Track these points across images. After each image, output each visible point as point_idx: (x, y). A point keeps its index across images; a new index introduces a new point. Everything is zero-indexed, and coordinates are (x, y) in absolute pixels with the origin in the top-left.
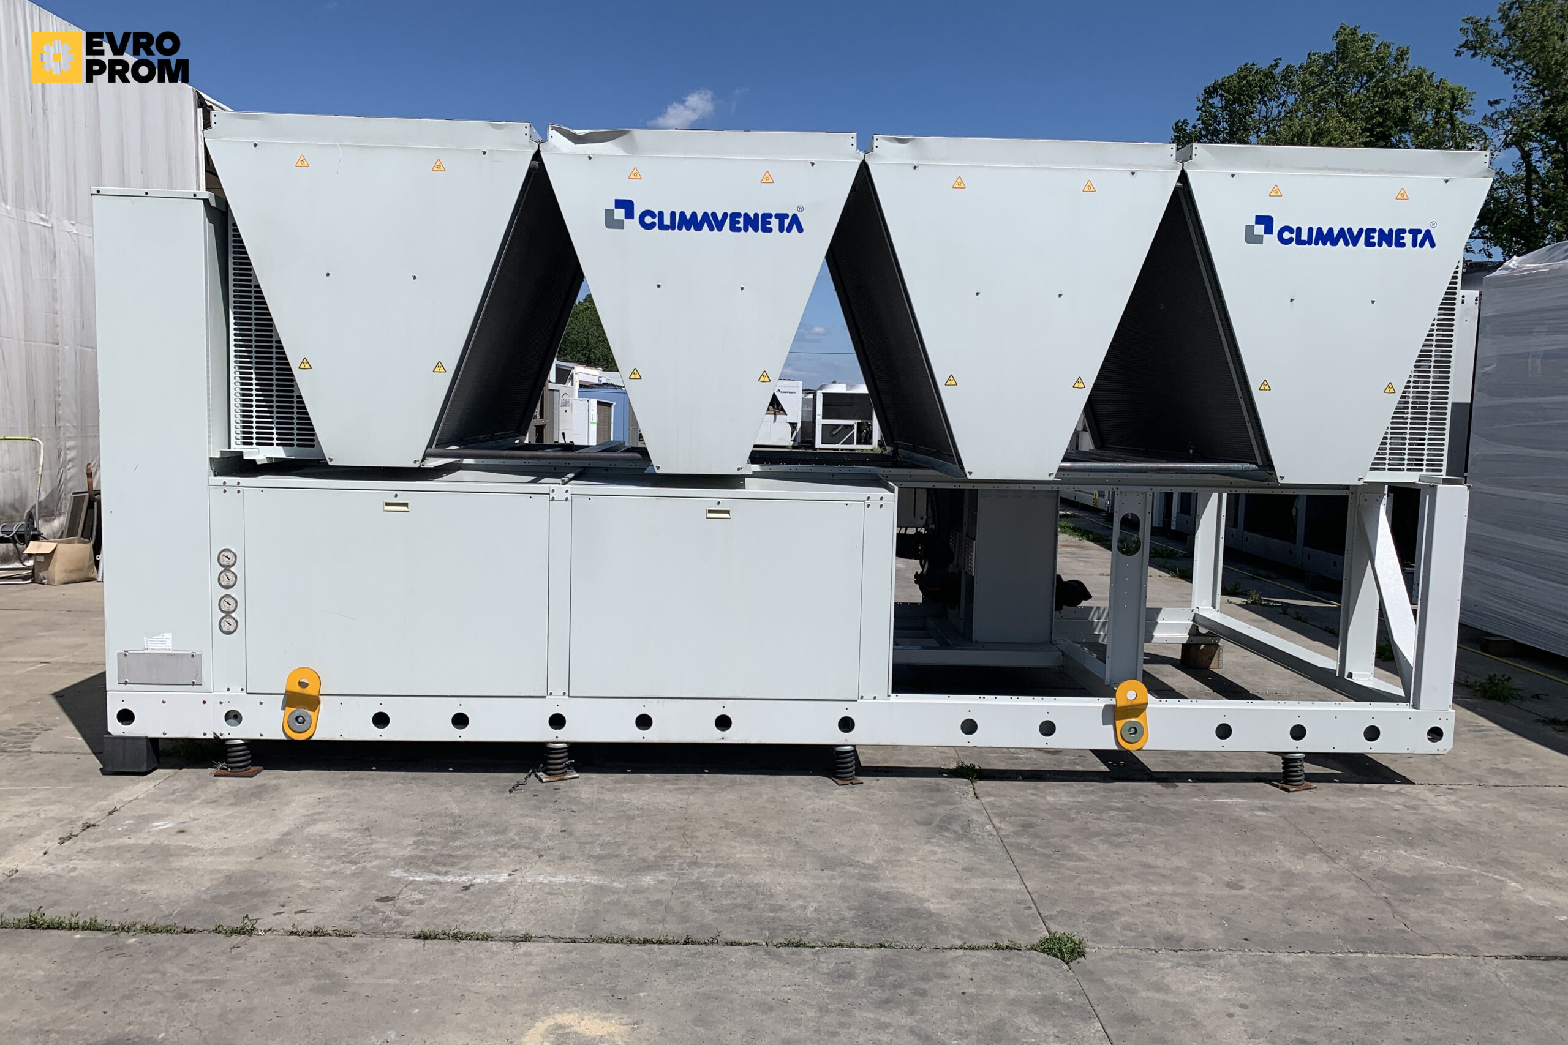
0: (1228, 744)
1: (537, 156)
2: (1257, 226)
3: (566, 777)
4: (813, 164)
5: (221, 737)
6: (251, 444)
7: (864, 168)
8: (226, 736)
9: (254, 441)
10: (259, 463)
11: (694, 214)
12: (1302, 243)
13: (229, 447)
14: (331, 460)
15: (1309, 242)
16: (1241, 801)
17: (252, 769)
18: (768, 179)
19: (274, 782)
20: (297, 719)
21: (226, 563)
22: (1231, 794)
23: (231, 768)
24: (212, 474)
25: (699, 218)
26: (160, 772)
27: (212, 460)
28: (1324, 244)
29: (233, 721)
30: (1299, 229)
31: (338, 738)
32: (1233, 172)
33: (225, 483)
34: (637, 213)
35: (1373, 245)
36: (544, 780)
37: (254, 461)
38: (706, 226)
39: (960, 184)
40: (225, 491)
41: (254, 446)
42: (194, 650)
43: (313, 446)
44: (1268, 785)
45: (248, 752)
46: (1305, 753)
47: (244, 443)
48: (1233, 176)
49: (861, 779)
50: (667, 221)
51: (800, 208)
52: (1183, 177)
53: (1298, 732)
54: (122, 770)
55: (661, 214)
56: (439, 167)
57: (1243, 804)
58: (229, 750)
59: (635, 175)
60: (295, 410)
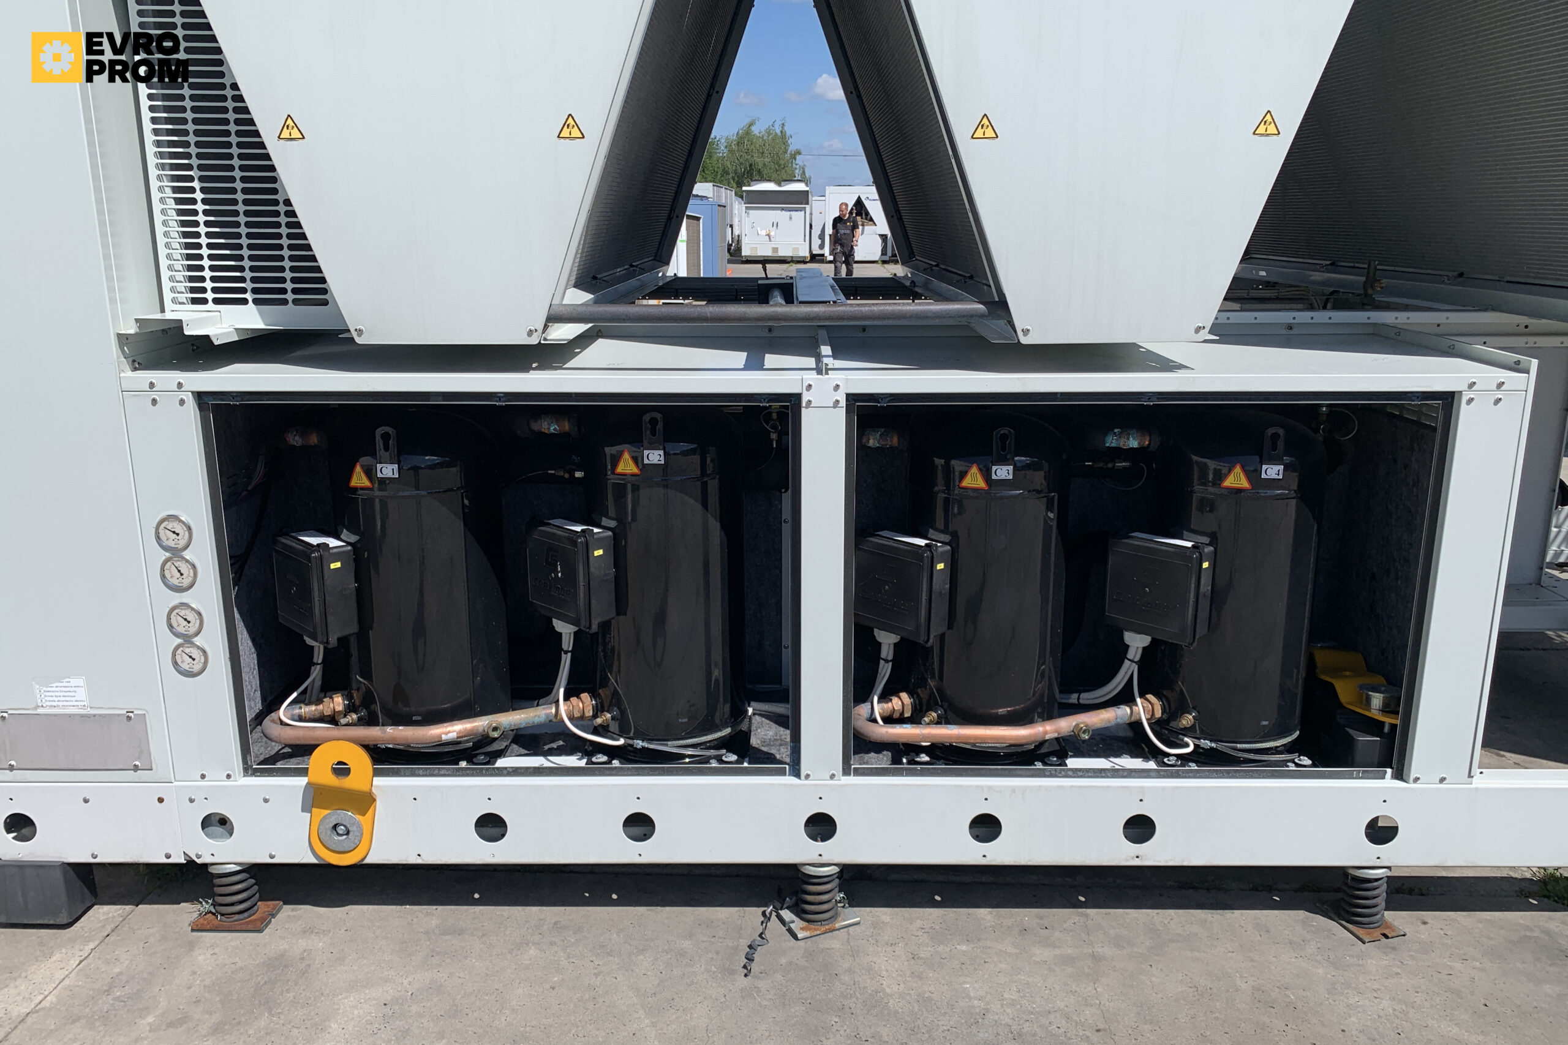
3: (837, 926)
5: (199, 861)
6: (204, 301)
8: (206, 859)
9: (210, 296)
10: (216, 343)
13: (163, 310)
14: (360, 332)
17: (263, 907)
19: (302, 943)
20: (335, 827)
21: (171, 544)
23: (222, 915)
24: (126, 366)
26: (97, 915)
27: (122, 339)
29: (219, 830)
31: (413, 860)
33: (152, 385)
36: (800, 936)
37: (206, 338)
40: (154, 402)
41: (211, 305)
42: (130, 707)
43: (325, 303)
45: (252, 884)
47: (194, 301)
58: (217, 881)
60: (284, 231)
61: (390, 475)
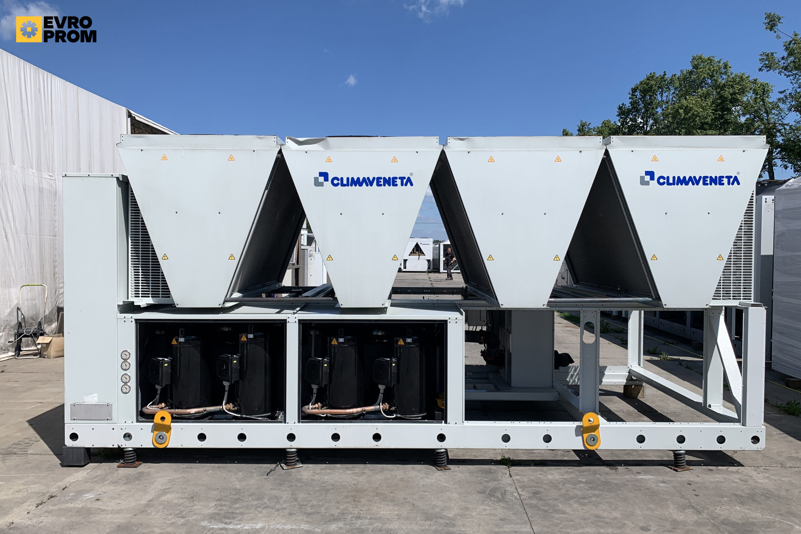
0: (644, 446)
1: (280, 152)
2: (646, 176)
3: (296, 467)
4: (417, 152)
5: (121, 447)
6: (139, 297)
7: (443, 153)
8: (124, 446)
9: (140, 295)
10: (142, 307)
11: (358, 178)
12: (671, 184)
13: (128, 299)
14: (177, 304)
15: (674, 184)
16: (652, 477)
17: (137, 463)
18: (395, 160)
19: (148, 470)
20: (160, 437)
21: (125, 358)
22: (646, 473)
23: (126, 463)
24: (119, 313)
25: (361, 180)
26: (91, 465)
27: (119, 306)
28: (682, 184)
29: (128, 438)
30: (668, 177)
31: (180, 447)
32: (633, 150)
33: (125, 317)
34: (330, 179)
35: (707, 184)
36: (284, 468)
37: (140, 306)
38: (364, 184)
39: (491, 160)
40: (125, 321)
41: (140, 298)
42: (108, 402)
43: (169, 297)
44: (666, 468)
45: (135, 454)
46: (686, 451)
47: (136, 297)
48: (632, 151)
49: (450, 466)
50: (345, 182)
51: (411, 174)
52: (607, 153)
53: (681, 439)
54: (72, 465)
55: (342, 179)
56: (231, 158)
57: (652, 479)
58: (126, 453)
59: (329, 160)
60: (161, 279)
61: (182, 341)
